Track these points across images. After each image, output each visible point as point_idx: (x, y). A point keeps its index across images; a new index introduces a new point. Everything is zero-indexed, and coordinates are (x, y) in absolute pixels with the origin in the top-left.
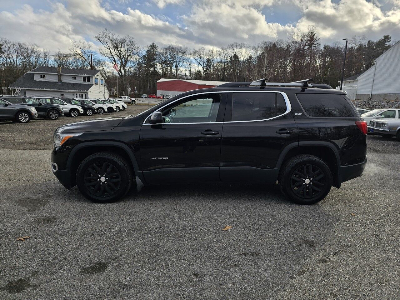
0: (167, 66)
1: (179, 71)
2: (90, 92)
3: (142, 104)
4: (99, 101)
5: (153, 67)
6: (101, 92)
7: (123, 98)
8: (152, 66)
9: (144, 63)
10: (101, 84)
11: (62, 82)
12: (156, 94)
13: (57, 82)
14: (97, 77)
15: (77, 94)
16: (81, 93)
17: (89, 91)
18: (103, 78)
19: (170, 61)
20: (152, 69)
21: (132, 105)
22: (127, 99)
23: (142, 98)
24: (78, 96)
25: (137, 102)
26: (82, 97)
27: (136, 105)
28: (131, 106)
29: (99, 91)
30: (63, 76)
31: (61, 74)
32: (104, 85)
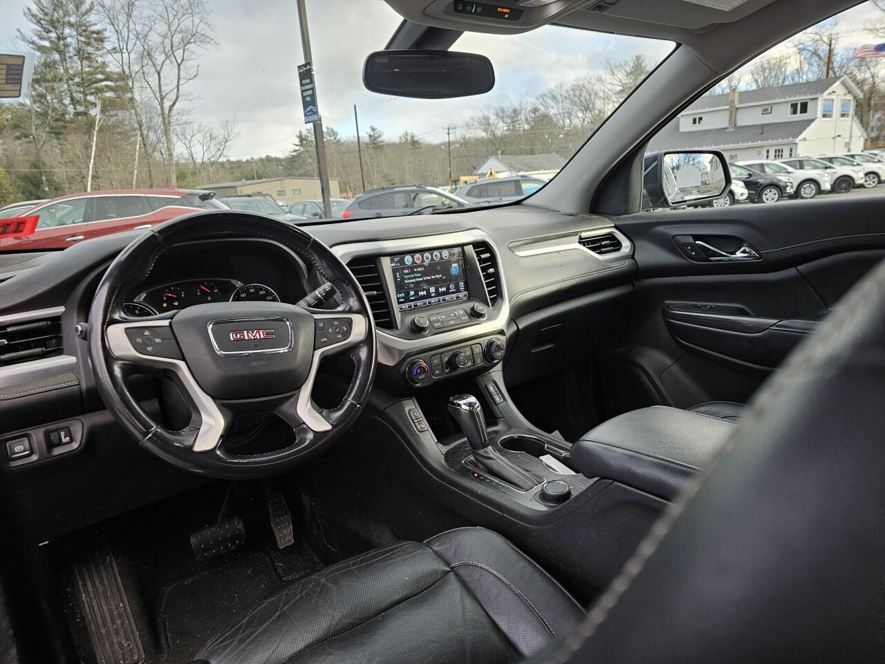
2: (804, 139)
4: (814, 163)
6: (839, 136)
10: (843, 115)
11: (738, 124)
13: (726, 128)
14: (832, 97)
15: (768, 151)
16: (777, 148)
17: (801, 137)
18: (849, 97)
24: (772, 154)
26: (782, 155)
29: (833, 136)
30: (739, 112)
31: (737, 107)
32: (851, 115)
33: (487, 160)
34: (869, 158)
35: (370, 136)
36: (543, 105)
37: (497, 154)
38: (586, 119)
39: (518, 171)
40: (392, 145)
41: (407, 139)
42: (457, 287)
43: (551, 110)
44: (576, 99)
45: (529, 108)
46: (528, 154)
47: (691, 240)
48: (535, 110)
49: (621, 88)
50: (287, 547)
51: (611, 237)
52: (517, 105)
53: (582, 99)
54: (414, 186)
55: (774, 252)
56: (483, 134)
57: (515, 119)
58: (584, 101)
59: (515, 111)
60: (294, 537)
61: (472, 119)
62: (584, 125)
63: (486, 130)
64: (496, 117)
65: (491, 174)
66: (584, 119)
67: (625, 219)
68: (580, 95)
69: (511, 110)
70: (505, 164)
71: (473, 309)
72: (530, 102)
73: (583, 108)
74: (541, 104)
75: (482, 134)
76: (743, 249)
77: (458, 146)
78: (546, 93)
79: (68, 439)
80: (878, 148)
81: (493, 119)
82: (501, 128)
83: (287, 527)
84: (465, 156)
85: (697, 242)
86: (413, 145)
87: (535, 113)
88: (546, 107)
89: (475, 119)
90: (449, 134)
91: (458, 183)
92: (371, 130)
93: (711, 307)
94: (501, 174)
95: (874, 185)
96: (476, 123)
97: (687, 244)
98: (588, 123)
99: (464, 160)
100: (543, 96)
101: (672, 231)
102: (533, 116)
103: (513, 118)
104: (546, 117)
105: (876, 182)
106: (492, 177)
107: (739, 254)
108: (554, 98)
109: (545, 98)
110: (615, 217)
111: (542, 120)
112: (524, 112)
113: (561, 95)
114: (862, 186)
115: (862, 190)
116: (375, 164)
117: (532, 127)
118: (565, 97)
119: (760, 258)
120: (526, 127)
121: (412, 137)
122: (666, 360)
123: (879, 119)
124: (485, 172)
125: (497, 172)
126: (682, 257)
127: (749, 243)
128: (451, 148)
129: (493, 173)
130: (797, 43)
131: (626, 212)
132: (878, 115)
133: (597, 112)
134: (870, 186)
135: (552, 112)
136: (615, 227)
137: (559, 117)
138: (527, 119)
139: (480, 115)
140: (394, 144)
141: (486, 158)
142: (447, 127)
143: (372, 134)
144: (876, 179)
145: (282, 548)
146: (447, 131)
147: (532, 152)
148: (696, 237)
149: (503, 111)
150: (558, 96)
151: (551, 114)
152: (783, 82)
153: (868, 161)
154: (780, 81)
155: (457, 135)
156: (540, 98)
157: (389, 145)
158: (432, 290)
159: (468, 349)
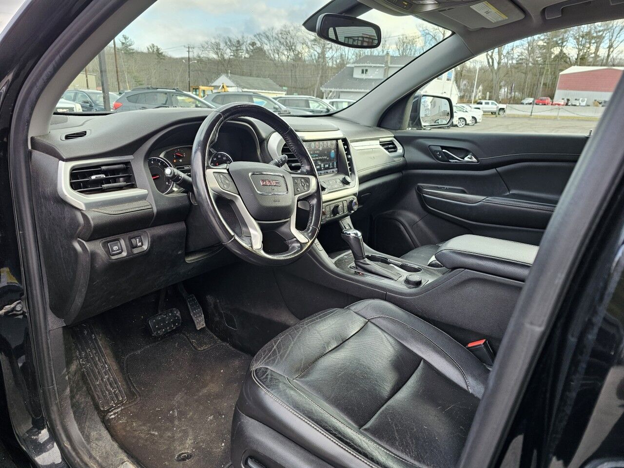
0: (590, 43)
1: (615, 51)
3: (516, 116)
5: (559, 46)
6: (445, 93)
7: (484, 103)
8: (556, 44)
9: (543, 40)
10: (448, 80)
12: (552, 97)
19: (600, 31)
20: (556, 51)
21: (496, 117)
22: (490, 106)
23: (522, 104)
25: (508, 112)
27: (505, 116)
28: (496, 119)
30: (390, 69)
31: (390, 66)
32: (452, 81)
33: (220, 76)
34: (461, 109)
35: (123, 43)
36: (260, 42)
37: (227, 73)
38: (290, 57)
39: (243, 88)
40: (142, 54)
41: (154, 51)
42: (333, 165)
43: (265, 46)
44: (282, 40)
45: (249, 42)
46: (248, 76)
47: (440, 149)
48: (253, 44)
49: (314, 38)
50: (202, 328)
51: (392, 143)
52: (240, 38)
53: (288, 41)
54: (173, 89)
55: (487, 159)
56: (215, 56)
57: (239, 48)
58: (289, 43)
59: (238, 42)
60: (206, 322)
61: (207, 44)
62: (288, 60)
63: (217, 54)
64: (225, 45)
65: (223, 87)
66: (288, 56)
67: (400, 133)
68: (287, 38)
69: (235, 41)
70: (233, 81)
71: (344, 178)
72: (249, 38)
73: (288, 48)
74: (258, 40)
75: (213, 56)
76: (468, 156)
77: (196, 61)
78: (262, 33)
79: (140, 243)
80: (464, 103)
81: (222, 46)
82: (228, 54)
83: (200, 316)
84: (200, 70)
85: (443, 150)
86: (157, 56)
87: (253, 46)
88: (262, 43)
89: (209, 43)
90: (189, 52)
91: (197, 90)
92: (124, 39)
93: (446, 189)
94: (230, 88)
95: (463, 126)
96: (209, 47)
97: (437, 151)
98: (291, 59)
99: (199, 72)
100: (259, 34)
101: (428, 143)
102: (252, 48)
103: (237, 47)
104: (260, 50)
105: (464, 124)
106: (223, 91)
107: (466, 159)
108: (267, 37)
109: (261, 36)
110: (394, 131)
111: (258, 52)
112: (245, 44)
113: (272, 36)
114: (456, 126)
115: (456, 128)
116: (126, 66)
117: (250, 56)
118: (275, 38)
119: (478, 162)
120: (247, 56)
121: (158, 50)
122: (415, 218)
123: (465, 85)
124: (218, 85)
125: (227, 87)
126: (433, 158)
127: (473, 153)
128: (190, 63)
129: (225, 87)
130: (424, 29)
131: (400, 129)
132: (465, 82)
133: (297, 52)
134: (460, 126)
135: (266, 48)
136: (394, 137)
137: (270, 52)
138: (247, 50)
139: (213, 41)
140: (142, 53)
141: (218, 75)
142: (187, 46)
143: (124, 41)
144: (464, 122)
145: (198, 329)
146: (188, 50)
147: (251, 75)
148: (443, 148)
149: (230, 41)
150: (270, 36)
151: (265, 49)
152: (414, 54)
153: (460, 111)
154: (413, 53)
155: (194, 54)
156: (257, 36)
157: (138, 53)
158: (322, 166)
159: (341, 203)
